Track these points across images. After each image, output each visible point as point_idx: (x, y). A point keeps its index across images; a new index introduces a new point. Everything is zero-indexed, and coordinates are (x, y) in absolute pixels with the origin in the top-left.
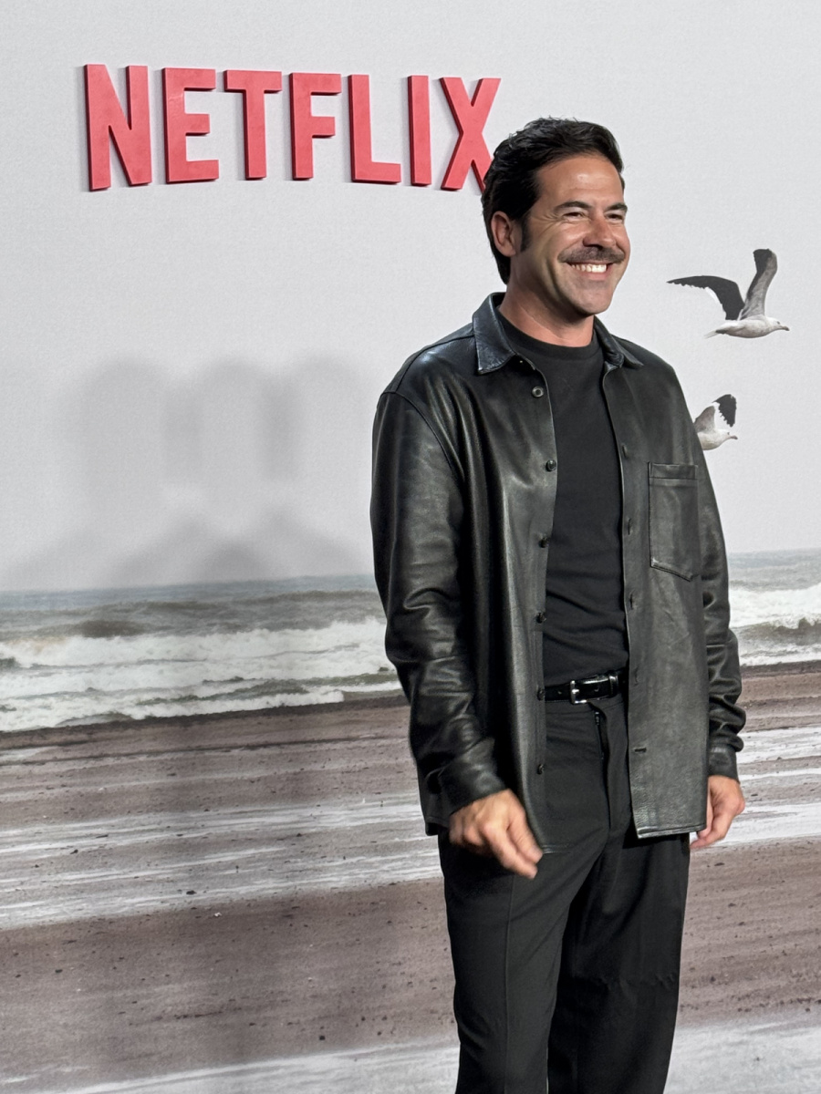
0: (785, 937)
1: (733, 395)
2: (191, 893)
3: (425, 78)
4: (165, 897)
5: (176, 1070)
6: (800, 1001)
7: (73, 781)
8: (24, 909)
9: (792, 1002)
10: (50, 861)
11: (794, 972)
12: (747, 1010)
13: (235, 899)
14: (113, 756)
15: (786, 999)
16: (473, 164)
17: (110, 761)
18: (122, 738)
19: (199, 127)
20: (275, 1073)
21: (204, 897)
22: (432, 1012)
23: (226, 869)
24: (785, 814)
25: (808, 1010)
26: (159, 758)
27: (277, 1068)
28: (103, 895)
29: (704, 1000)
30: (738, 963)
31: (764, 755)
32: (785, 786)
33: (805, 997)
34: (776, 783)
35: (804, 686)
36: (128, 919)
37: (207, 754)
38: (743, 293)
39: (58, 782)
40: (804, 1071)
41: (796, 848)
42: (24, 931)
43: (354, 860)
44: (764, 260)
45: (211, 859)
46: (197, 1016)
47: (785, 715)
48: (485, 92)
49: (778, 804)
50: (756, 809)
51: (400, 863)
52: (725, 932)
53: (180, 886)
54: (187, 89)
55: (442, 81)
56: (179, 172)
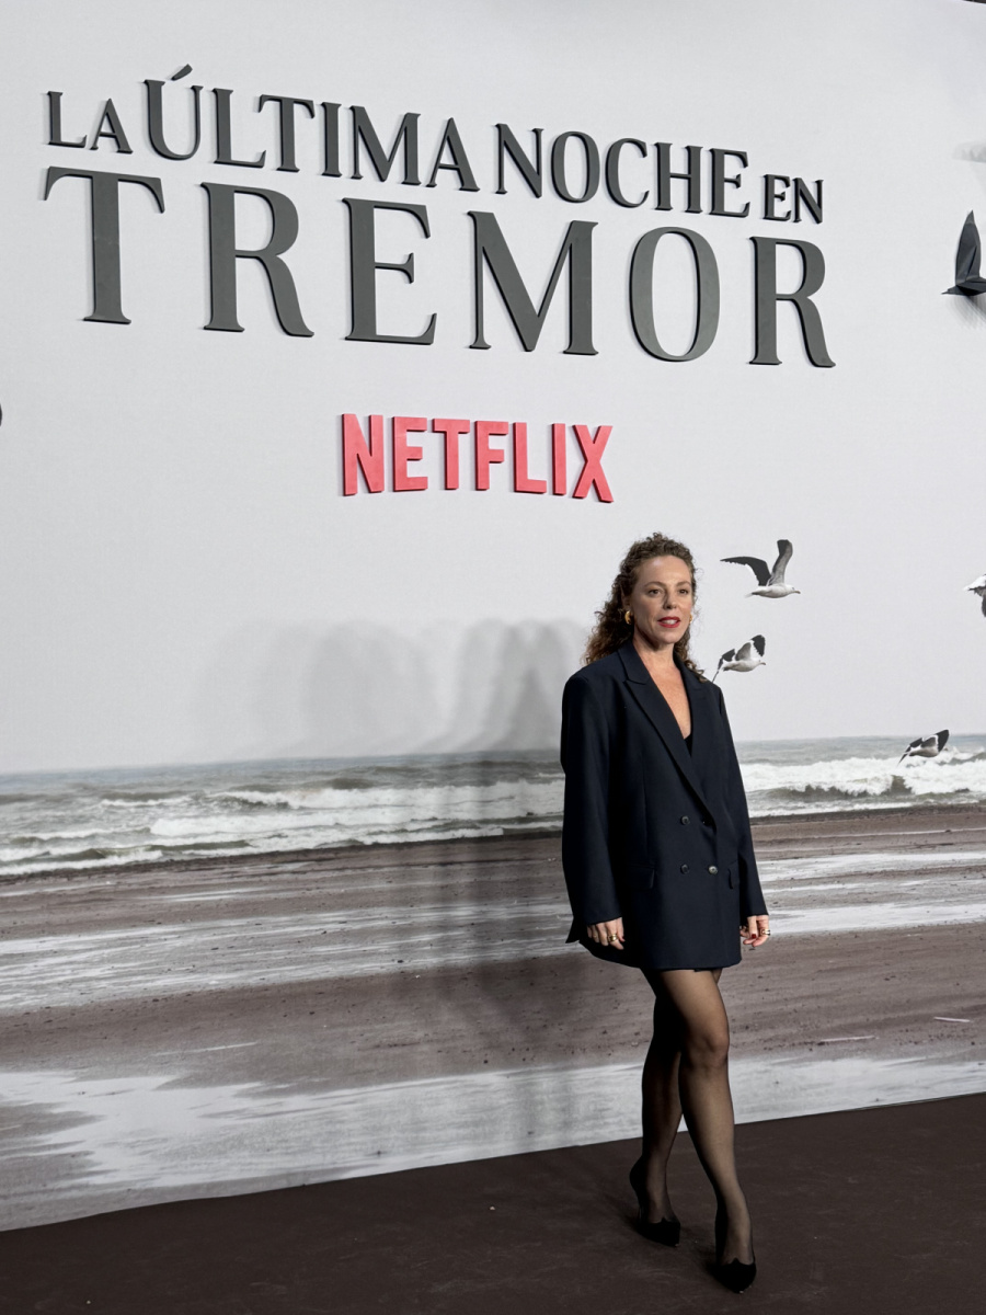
0: (796, 1000)
1: (763, 635)
2: (400, 962)
3: (564, 425)
4: (384, 964)
5: (388, 1082)
6: (806, 1043)
7: (325, 885)
8: (290, 971)
9: (800, 1044)
10: (308, 939)
11: (802, 1024)
12: (770, 1049)
13: (430, 966)
14: (351, 868)
15: (796, 1042)
16: (594, 482)
17: (349, 872)
18: (357, 857)
19: (415, 455)
20: (454, 1085)
21: (409, 965)
22: (560, 1046)
23: (425, 946)
24: (796, 917)
25: (811, 1050)
26: (382, 870)
27: (455, 1082)
28: (342, 962)
29: (740, 1041)
30: (764, 1017)
31: (782, 876)
32: (797, 896)
33: (809, 1040)
34: (790, 895)
35: (809, 830)
36: (359, 978)
37: (413, 868)
38: (770, 570)
39: (314, 885)
40: (809, 1091)
41: (804, 939)
42: (290, 985)
43: (509, 941)
44: (784, 547)
45: (414, 939)
46: (404, 1045)
47: (797, 849)
48: (601, 434)
49: (791, 909)
50: (776, 912)
51: (539, 945)
52: (755, 996)
53: (394, 956)
54: (409, 431)
55: (574, 427)
56: (402, 484)
